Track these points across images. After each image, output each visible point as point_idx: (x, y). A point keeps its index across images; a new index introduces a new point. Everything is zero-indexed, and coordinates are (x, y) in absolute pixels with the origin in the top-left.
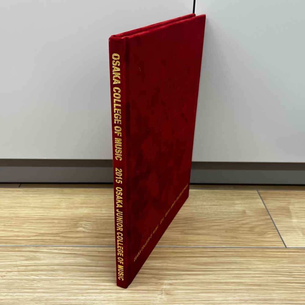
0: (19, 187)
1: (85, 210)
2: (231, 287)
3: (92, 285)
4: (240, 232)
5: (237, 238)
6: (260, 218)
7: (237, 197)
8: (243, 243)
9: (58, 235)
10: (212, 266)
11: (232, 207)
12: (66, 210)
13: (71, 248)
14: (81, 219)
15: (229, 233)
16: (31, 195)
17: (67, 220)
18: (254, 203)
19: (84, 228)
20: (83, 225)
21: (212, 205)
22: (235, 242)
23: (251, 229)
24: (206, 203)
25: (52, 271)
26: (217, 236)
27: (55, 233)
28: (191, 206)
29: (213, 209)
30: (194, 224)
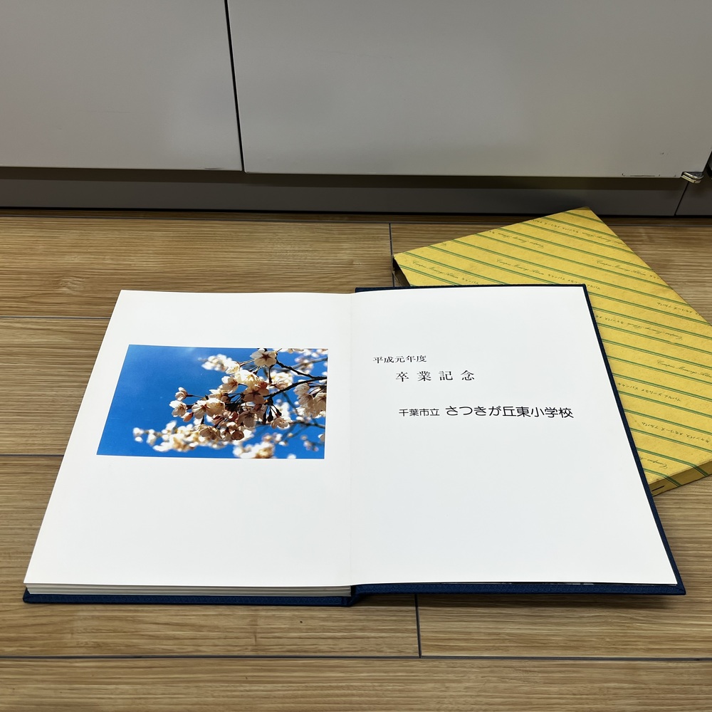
3: (69, 376)
7: (350, 236)
9: (23, 300)
11: (332, 255)
13: (44, 320)
14: (67, 272)
17: (42, 274)
18: (374, 247)
19: (69, 288)
20: (69, 283)
24: (291, 247)
25: (8, 355)
27: (20, 296)
29: (299, 258)
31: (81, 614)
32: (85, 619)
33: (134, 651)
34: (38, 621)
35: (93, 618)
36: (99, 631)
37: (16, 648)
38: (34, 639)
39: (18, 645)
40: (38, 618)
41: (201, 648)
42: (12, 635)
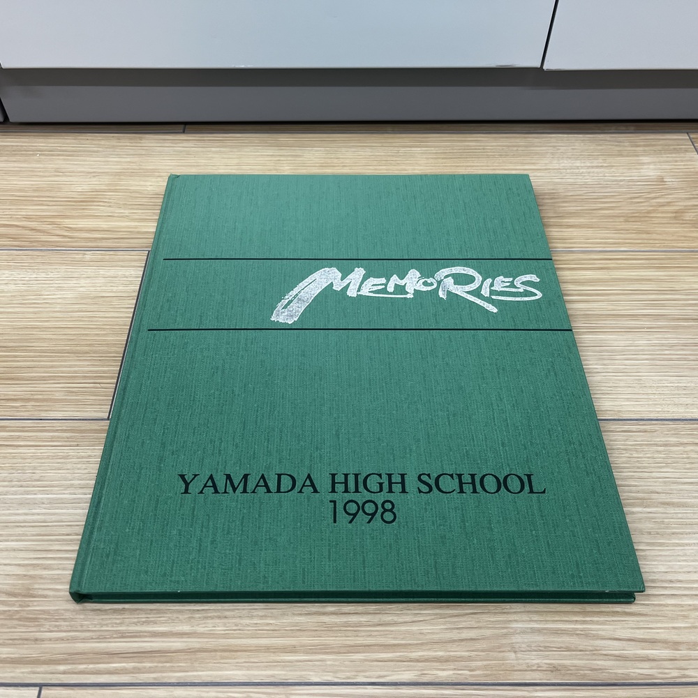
0: (184, 132)
2: (642, 323)
4: (656, 221)
5: (648, 233)
6: (694, 193)
7: (646, 148)
8: (661, 242)
10: (601, 286)
11: (635, 171)
15: (631, 223)
16: (213, 149)
18: (682, 161)
21: (593, 167)
22: (646, 241)
23: (678, 216)
24: (581, 163)
26: (607, 229)
28: (549, 169)
29: (596, 175)
30: (559, 207)
31: (514, 625)
32: (524, 632)
33: (603, 677)
34: (466, 634)
35: (533, 631)
36: (547, 648)
37: (451, 672)
38: (469, 659)
39: (452, 667)
40: (465, 631)
41: (687, 672)
42: (441, 654)
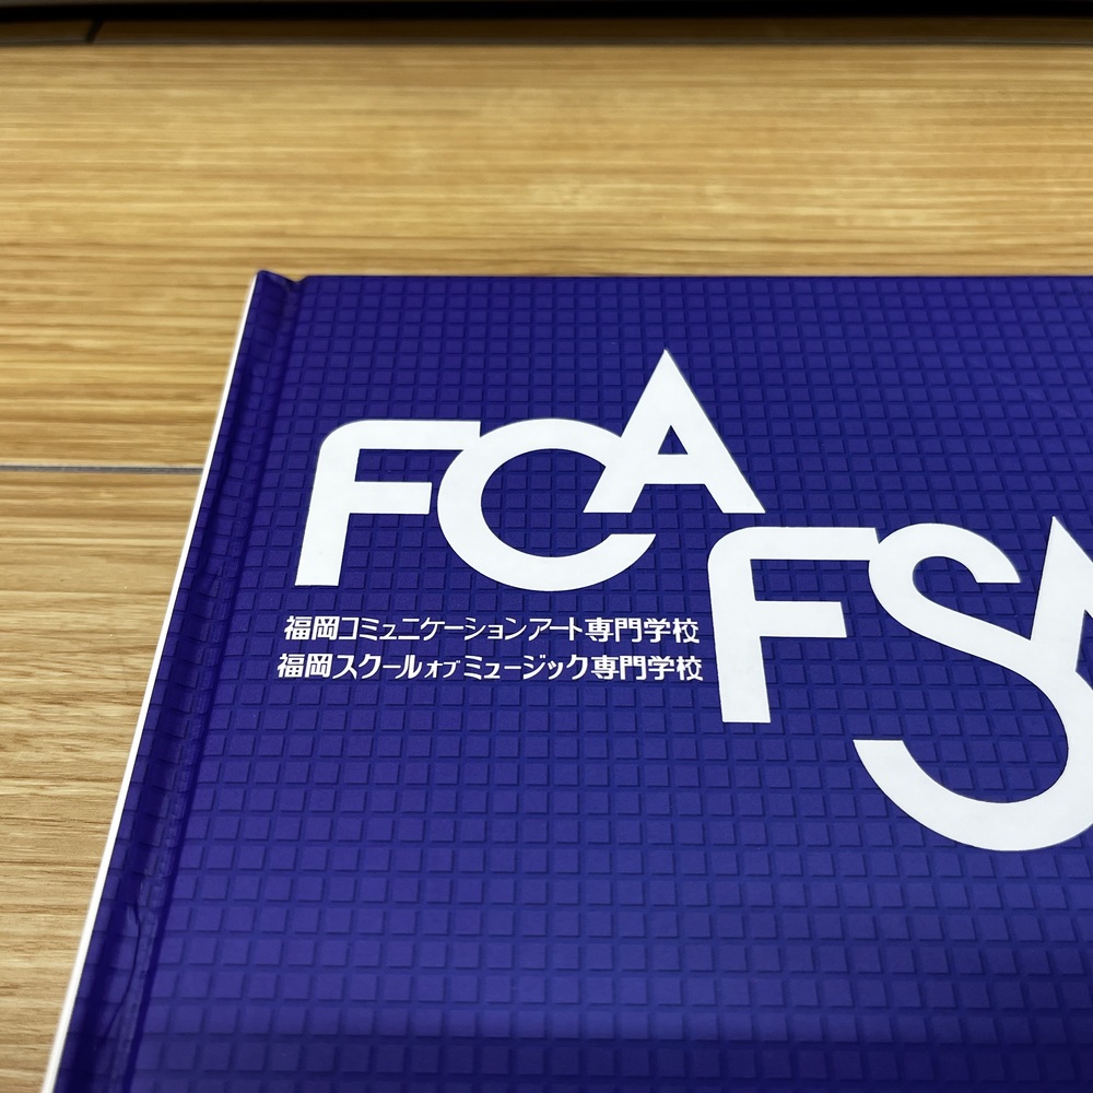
1: (576, 192)
12: (441, 196)
